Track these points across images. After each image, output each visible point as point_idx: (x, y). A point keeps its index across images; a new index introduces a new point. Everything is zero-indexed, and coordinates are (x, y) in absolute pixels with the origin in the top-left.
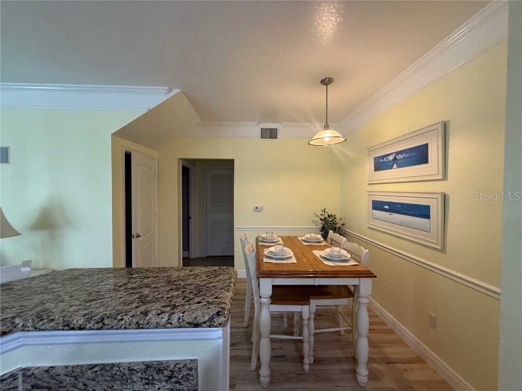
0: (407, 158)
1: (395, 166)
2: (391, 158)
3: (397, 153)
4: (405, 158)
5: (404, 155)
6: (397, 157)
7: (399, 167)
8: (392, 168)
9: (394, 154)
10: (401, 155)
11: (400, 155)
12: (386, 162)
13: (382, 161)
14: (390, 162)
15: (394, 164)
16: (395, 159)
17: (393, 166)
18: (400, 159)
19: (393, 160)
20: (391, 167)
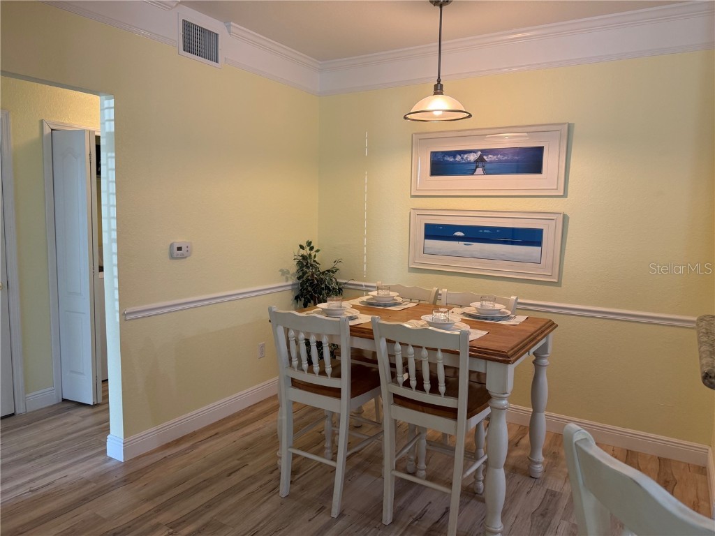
0: (506, 161)
1: (479, 171)
2: (472, 157)
3: (485, 152)
4: (500, 161)
5: (499, 156)
6: (485, 157)
7: (486, 172)
8: (472, 174)
9: (479, 153)
10: (494, 155)
11: (490, 156)
12: (459, 163)
13: (452, 160)
14: (469, 163)
15: (477, 167)
16: (481, 159)
17: (475, 170)
18: (491, 162)
19: (476, 161)
20: (472, 172)
